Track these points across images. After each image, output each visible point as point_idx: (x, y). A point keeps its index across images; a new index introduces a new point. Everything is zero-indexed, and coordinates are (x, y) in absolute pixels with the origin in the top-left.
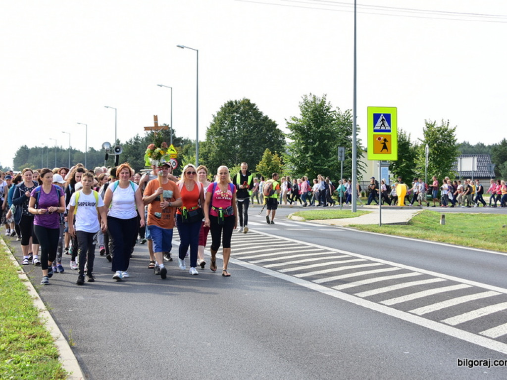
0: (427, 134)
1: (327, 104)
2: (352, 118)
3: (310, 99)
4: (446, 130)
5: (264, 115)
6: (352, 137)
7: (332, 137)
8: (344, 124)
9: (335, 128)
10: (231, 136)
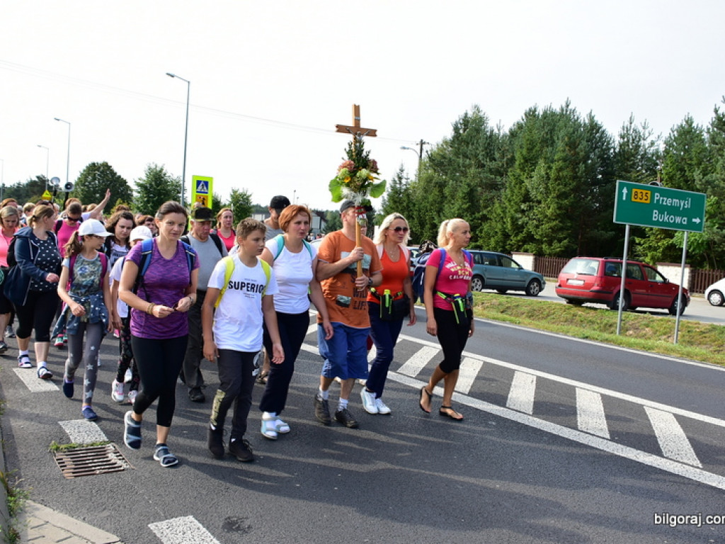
0: (232, 197)
1: (164, 171)
2: (181, 182)
3: (153, 166)
4: (245, 195)
5: (118, 174)
6: (180, 195)
7: (167, 193)
8: (176, 186)
9: (169, 188)
10: (93, 188)
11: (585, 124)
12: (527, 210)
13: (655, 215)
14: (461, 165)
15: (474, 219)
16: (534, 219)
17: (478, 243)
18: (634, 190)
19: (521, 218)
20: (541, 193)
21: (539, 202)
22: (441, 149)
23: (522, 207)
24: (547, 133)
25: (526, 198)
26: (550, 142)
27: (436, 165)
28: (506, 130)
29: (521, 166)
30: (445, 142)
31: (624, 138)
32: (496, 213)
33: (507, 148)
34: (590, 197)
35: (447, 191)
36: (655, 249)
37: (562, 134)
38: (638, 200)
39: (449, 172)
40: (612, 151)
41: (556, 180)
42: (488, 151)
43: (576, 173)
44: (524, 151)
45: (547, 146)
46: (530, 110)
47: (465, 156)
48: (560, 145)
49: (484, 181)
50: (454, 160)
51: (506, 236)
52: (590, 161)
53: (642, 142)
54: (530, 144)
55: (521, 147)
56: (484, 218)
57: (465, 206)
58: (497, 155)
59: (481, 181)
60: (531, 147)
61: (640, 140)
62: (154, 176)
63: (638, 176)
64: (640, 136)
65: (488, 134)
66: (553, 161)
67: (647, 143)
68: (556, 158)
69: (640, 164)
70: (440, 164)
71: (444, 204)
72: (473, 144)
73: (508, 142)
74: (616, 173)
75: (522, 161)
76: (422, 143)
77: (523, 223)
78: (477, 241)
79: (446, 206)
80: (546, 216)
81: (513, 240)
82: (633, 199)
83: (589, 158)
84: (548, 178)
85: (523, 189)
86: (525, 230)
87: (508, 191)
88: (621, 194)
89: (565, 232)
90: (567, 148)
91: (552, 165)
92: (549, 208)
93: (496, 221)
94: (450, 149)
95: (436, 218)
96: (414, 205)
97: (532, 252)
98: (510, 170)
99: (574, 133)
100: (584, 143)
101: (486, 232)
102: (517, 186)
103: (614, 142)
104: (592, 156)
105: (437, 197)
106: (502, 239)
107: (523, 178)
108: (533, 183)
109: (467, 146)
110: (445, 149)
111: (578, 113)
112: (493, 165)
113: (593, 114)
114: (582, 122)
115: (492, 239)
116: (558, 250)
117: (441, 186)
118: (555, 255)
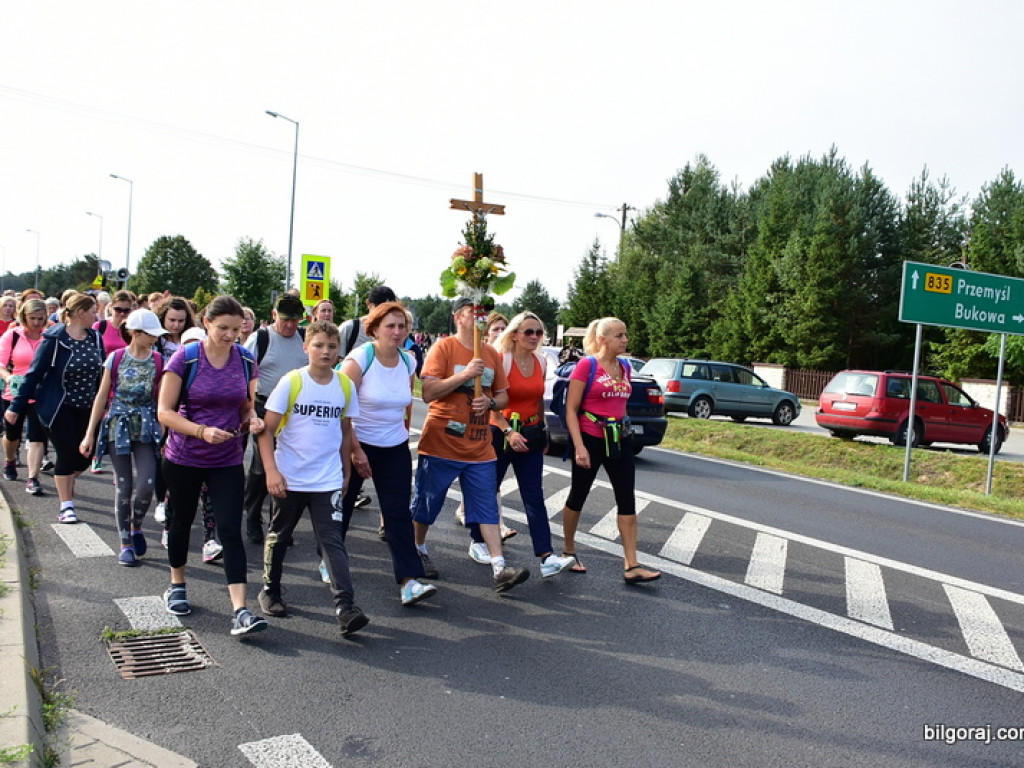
0: (358, 284)
1: (262, 249)
2: (286, 264)
3: (247, 242)
5: (198, 253)
6: (285, 282)
7: (266, 279)
8: (279, 269)
9: (269, 272)
10: (163, 271)
11: (858, 181)
12: (774, 304)
13: (959, 311)
14: (680, 239)
15: (699, 315)
16: (785, 316)
17: (705, 350)
18: (928, 275)
19: (766, 314)
20: (794, 279)
21: (792, 292)
22: (652, 216)
23: (768, 298)
24: (803, 194)
25: (774, 286)
26: (808, 207)
27: (646, 240)
28: (744, 190)
29: (767, 241)
30: (658, 207)
31: (913, 201)
32: (730, 307)
33: (746, 215)
34: (865, 285)
35: (660, 276)
36: (959, 359)
37: (825, 194)
38: (934, 289)
39: (664, 249)
40: (896, 219)
41: (816, 261)
42: (719, 219)
43: (845, 250)
44: (771, 220)
45: (804, 213)
46: (779, 161)
47: (687, 227)
48: (822, 210)
49: (713, 261)
50: (670, 233)
51: (745, 340)
52: (865, 234)
53: (940, 206)
54: (779, 209)
55: (767, 214)
56: (714, 315)
57: (686, 298)
58: (732, 225)
59: (709, 261)
60: (780, 213)
61: (936, 203)
62: (248, 255)
63: (934, 255)
64: (937, 198)
65: (720, 195)
66: (811, 234)
67: (947, 208)
68: (816, 229)
69: (937, 238)
70: (651, 238)
71: (656, 294)
72: (697, 210)
73: (749, 207)
74: (903, 250)
75: (768, 234)
76: (625, 208)
77: (769, 321)
78: (703, 347)
79: (660, 297)
80: (802, 312)
81: (755, 345)
82: (927, 288)
83: (863, 229)
84: (805, 258)
85: (770, 273)
86: (772, 331)
87: (748, 277)
88: (909, 281)
89: (830, 335)
90: (832, 215)
91: (810, 239)
92: (806, 300)
93: (730, 319)
94: (665, 216)
95: (644, 314)
96: (614, 296)
97: (782, 363)
98: (750, 246)
99: (842, 193)
100: (857, 208)
101: (715, 335)
102: (761, 270)
103: (899, 206)
104: (868, 226)
105: (646, 285)
106: (739, 344)
107: (769, 257)
108: (783, 264)
109: (690, 213)
110: (658, 217)
111: (847, 166)
112: (727, 239)
113: (869, 167)
114: (854, 177)
115: (725, 345)
116: (819, 359)
117: (653, 268)
118: (814, 367)
